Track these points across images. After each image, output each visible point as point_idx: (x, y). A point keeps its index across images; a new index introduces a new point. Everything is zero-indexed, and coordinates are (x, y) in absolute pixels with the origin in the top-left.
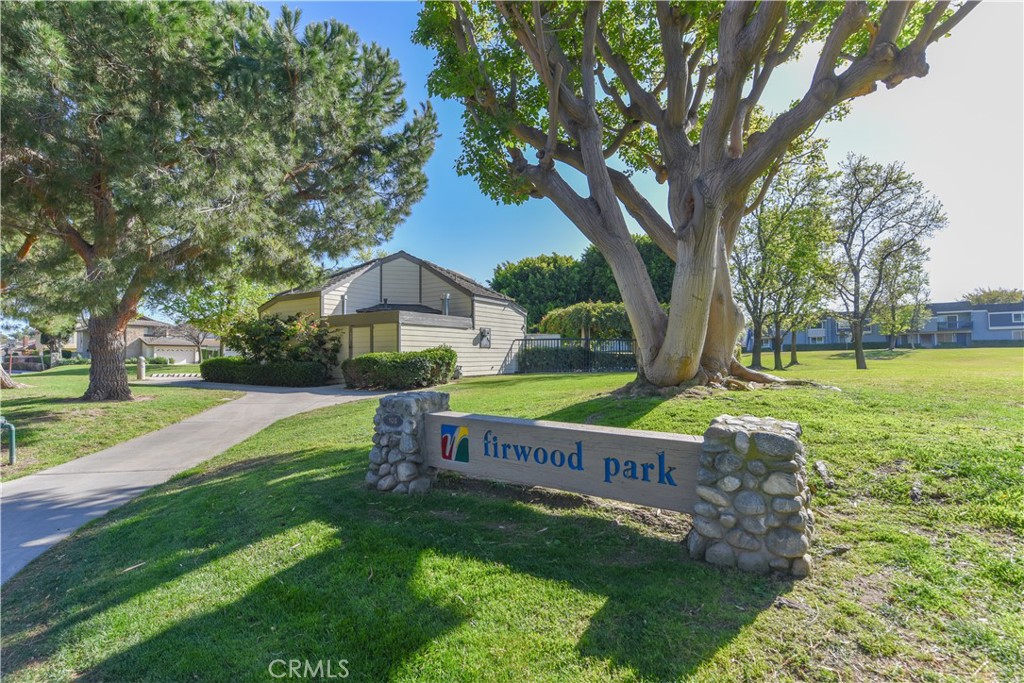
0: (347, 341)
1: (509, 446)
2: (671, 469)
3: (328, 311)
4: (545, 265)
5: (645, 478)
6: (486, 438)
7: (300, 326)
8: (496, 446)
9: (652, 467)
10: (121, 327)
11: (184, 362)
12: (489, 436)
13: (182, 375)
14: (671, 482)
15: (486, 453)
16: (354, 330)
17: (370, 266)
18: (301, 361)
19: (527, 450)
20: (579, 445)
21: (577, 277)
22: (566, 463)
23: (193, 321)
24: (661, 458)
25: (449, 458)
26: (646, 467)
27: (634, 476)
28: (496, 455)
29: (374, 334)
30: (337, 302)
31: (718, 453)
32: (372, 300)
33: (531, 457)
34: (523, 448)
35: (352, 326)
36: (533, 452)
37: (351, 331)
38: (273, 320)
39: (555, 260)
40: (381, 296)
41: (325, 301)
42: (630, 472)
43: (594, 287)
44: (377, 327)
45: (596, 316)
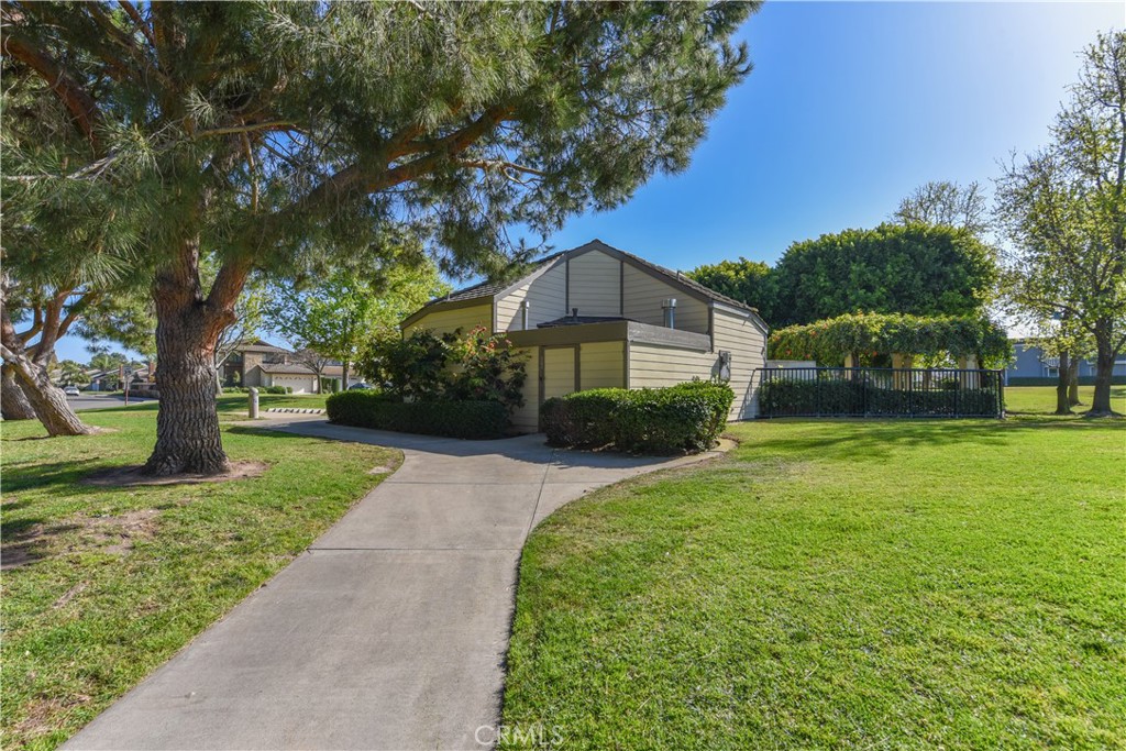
0: (537, 369)
3: (502, 325)
4: (732, 273)
7: (469, 346)
10: (209, 342)
11: (301, 392)
13: (302, 410)
16: (547, 352)
17: (554, 262)
18: (472, 399)
21: (777, 288)
23: (313, 344)
29: (582, 359)
30: (513, 313)
32: (553, 311)
35: (543, 348)
37: (542, 355)
38: (425, 338)
39: (744, 267)
40: (567, 306)
41: (499, 311)
43: (799, 302)
44: (586, 348)
45: (876, 334)
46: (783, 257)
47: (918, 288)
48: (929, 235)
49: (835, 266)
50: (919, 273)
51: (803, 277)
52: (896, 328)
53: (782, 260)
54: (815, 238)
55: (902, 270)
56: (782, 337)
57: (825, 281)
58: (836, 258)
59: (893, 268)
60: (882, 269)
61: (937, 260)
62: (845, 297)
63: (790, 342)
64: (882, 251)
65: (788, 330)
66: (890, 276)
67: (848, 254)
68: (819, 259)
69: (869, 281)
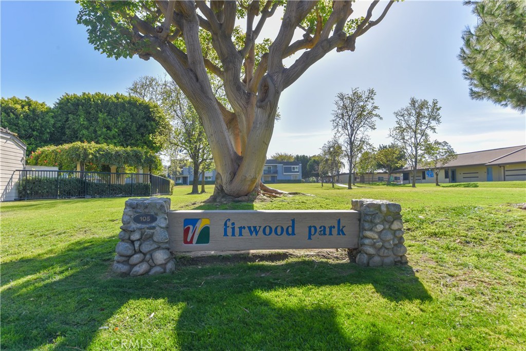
1: (244, 228)
2: (344, 227)
4: (18, 106)
5: (331, 234)
6: (226, 224)
8: (233, 229)
9: (334, 227)
12: (228, 222)
14: (344, 234)
15: (226, 234)
19: (258, 228)
20: (293, 221)
22: (285, 232)
24: (339, 221)
25: (191, 242)
26: (331, 228)
27: (325, 234)
28: (233, 235)
31: (373, 214)
33: (261, 232)
34: (255, 227)
36: (262, 229)
39: (29, 104)
42: (322, 232)
45: (92, 154)
46: (58, 101)
47: (134, 132)
48: (140, 104)
49: (90, 113)
50: (134, 124)
51: (71, 116)
52: (104, 151)
53: (58, 104)
54: (79, 94)
55: (127, 121)
56: (43, 152)
57: (84, 121)
58: (91, 108)
59: (122, 119)
60: (116, 119)
61: (143, 118)
62: (95, 131)
63: (47, 155)
64: (116, 108)
65: (46, 148)
66: (120, 123)
67: (97, 107)
68: (80, 107)
69: (109, 124)
